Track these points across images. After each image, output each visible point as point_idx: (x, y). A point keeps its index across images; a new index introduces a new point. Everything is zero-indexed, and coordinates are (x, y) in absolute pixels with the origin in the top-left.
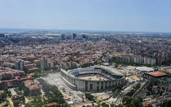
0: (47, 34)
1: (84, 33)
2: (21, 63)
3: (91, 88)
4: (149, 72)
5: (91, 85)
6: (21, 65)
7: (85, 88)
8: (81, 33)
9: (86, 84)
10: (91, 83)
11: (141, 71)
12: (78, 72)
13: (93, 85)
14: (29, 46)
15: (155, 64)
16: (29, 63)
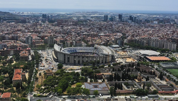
0: (94, 15)
1: (140, 14)
2: (30, 38)
3: (68, 61)
4: (151, 56)
5: (68, 58)
6: (30, 40)
7: (63, 60)
8: (137, 14)
9: (65, 57)
10: (69, 56)
11: (143, 54)
12: (76, 50)
13: (70, 58)
14: (60, 26)
15: (175, 49)
16: (38, 39)
